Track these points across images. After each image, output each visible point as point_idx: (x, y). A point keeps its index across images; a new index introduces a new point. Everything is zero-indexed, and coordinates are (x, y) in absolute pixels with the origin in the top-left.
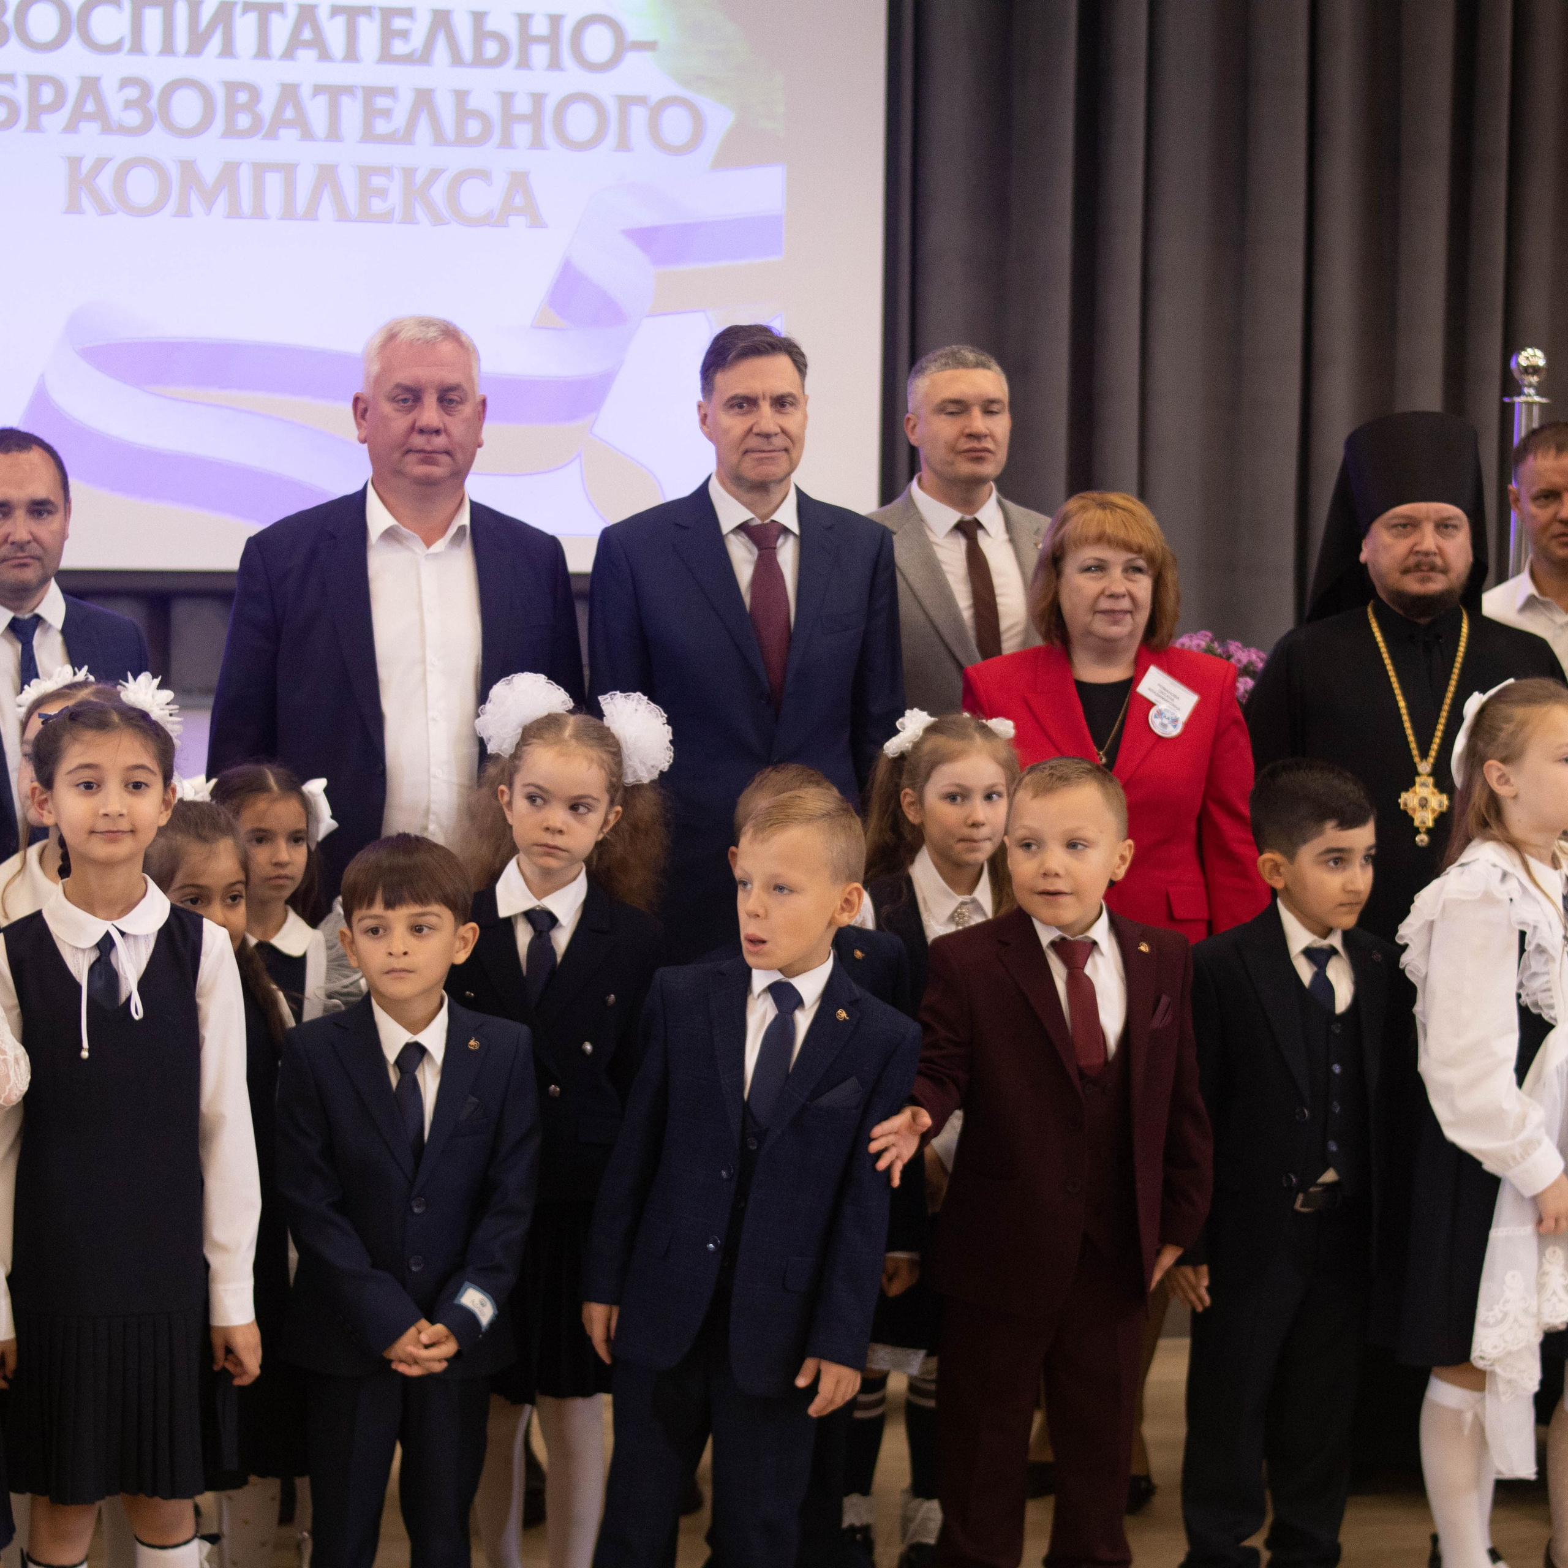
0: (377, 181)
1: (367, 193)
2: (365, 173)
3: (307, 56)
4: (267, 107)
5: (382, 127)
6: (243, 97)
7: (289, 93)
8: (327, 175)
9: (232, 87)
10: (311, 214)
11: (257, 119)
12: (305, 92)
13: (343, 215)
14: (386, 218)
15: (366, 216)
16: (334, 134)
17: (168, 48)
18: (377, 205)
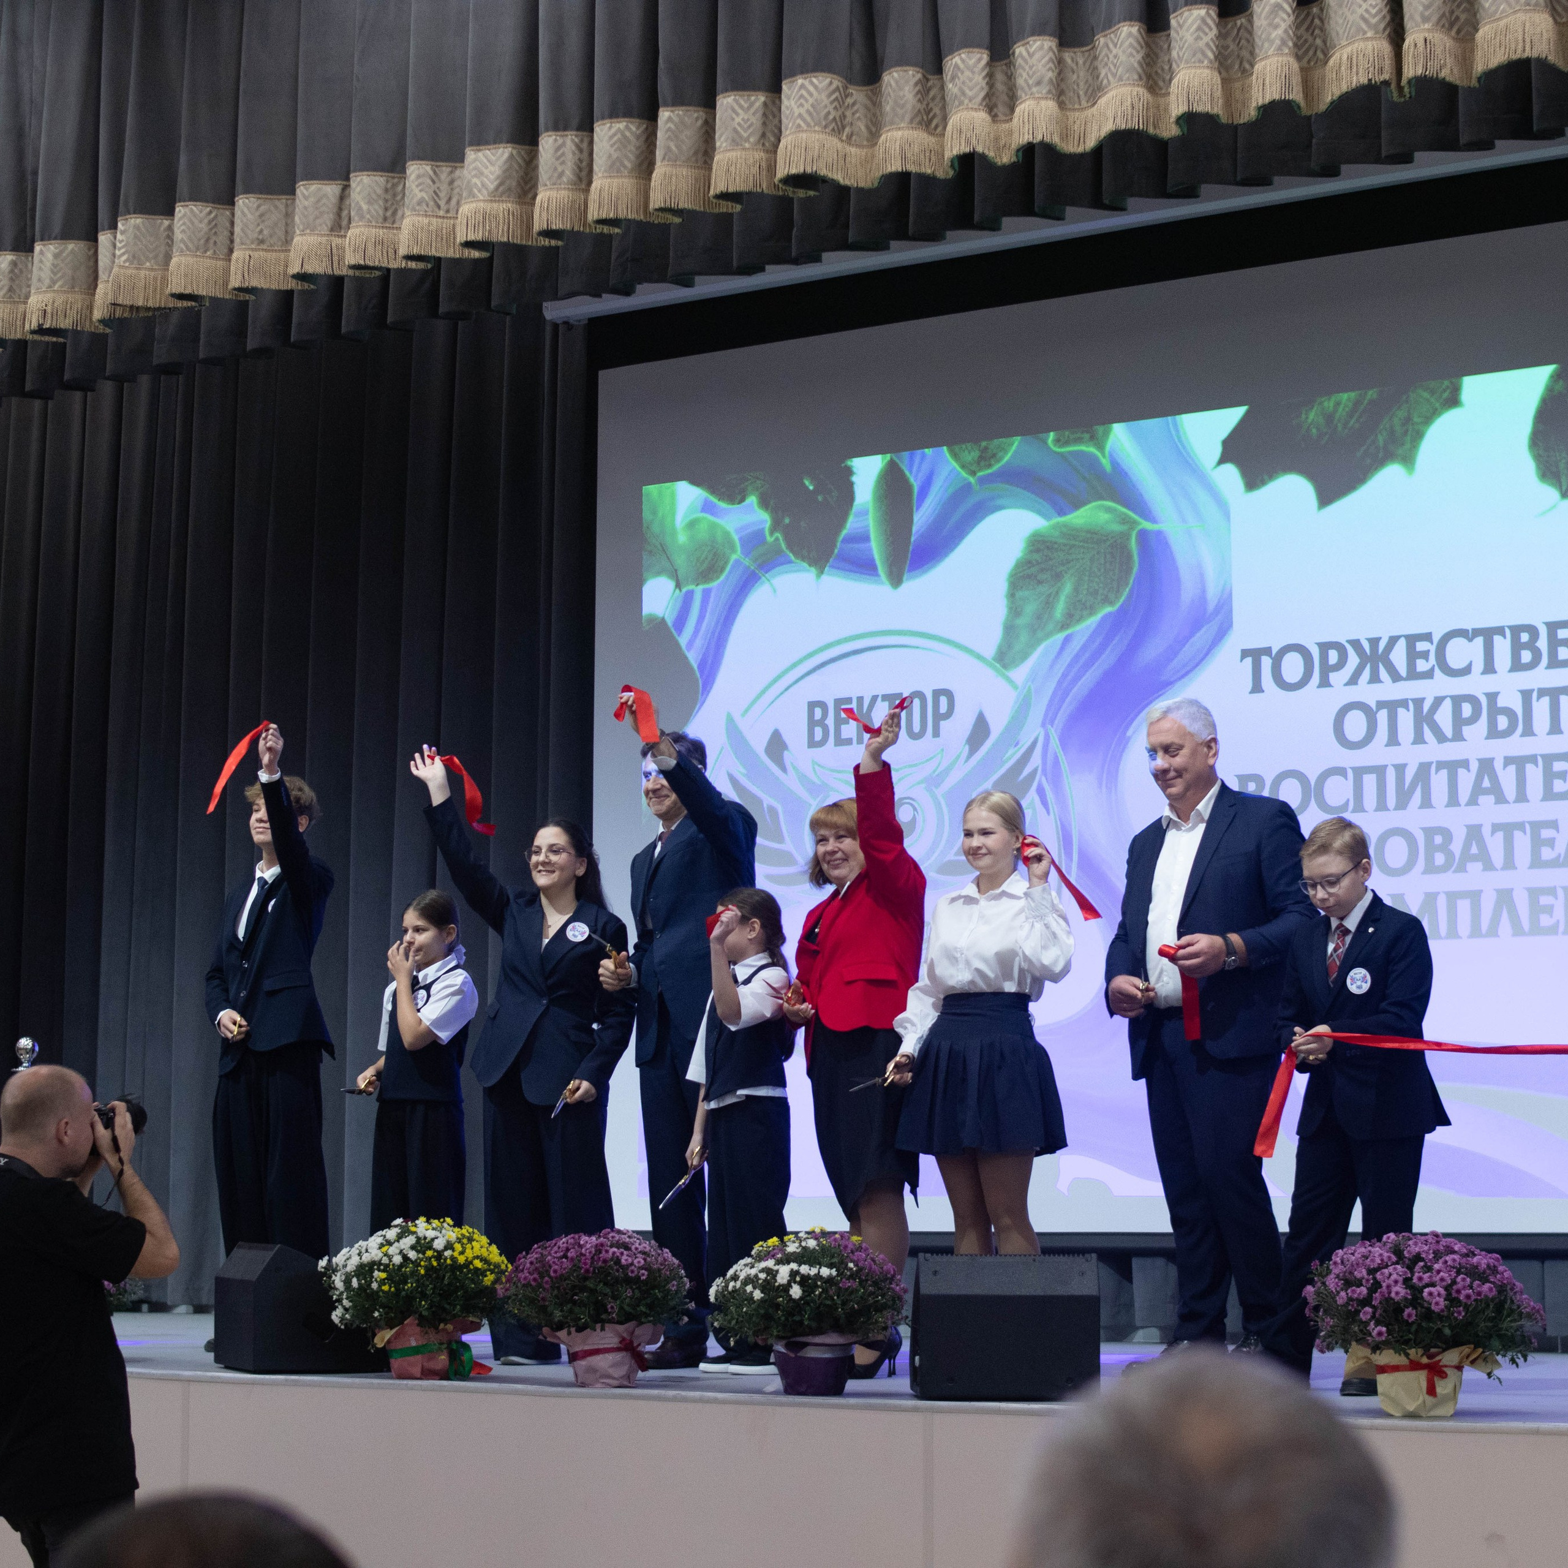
0: (1544, 900)
1: (1536, 909)
2: (1534, 893)
3: (1487, 801)
4: (1456, 847)
5: (1547, 854)
6: (1438, 840)
7: (1474, 832)
8: (1505, 897)
9: (1429, 832)
10: (1493, 932)
11: (1450, 855)
12: (1486, 831)
13: (1518, 930)
14: (1553, 930)
15: (1537, 930)
16: (1509, 863)
17: (1382, 806)
18: (1545, 920)
